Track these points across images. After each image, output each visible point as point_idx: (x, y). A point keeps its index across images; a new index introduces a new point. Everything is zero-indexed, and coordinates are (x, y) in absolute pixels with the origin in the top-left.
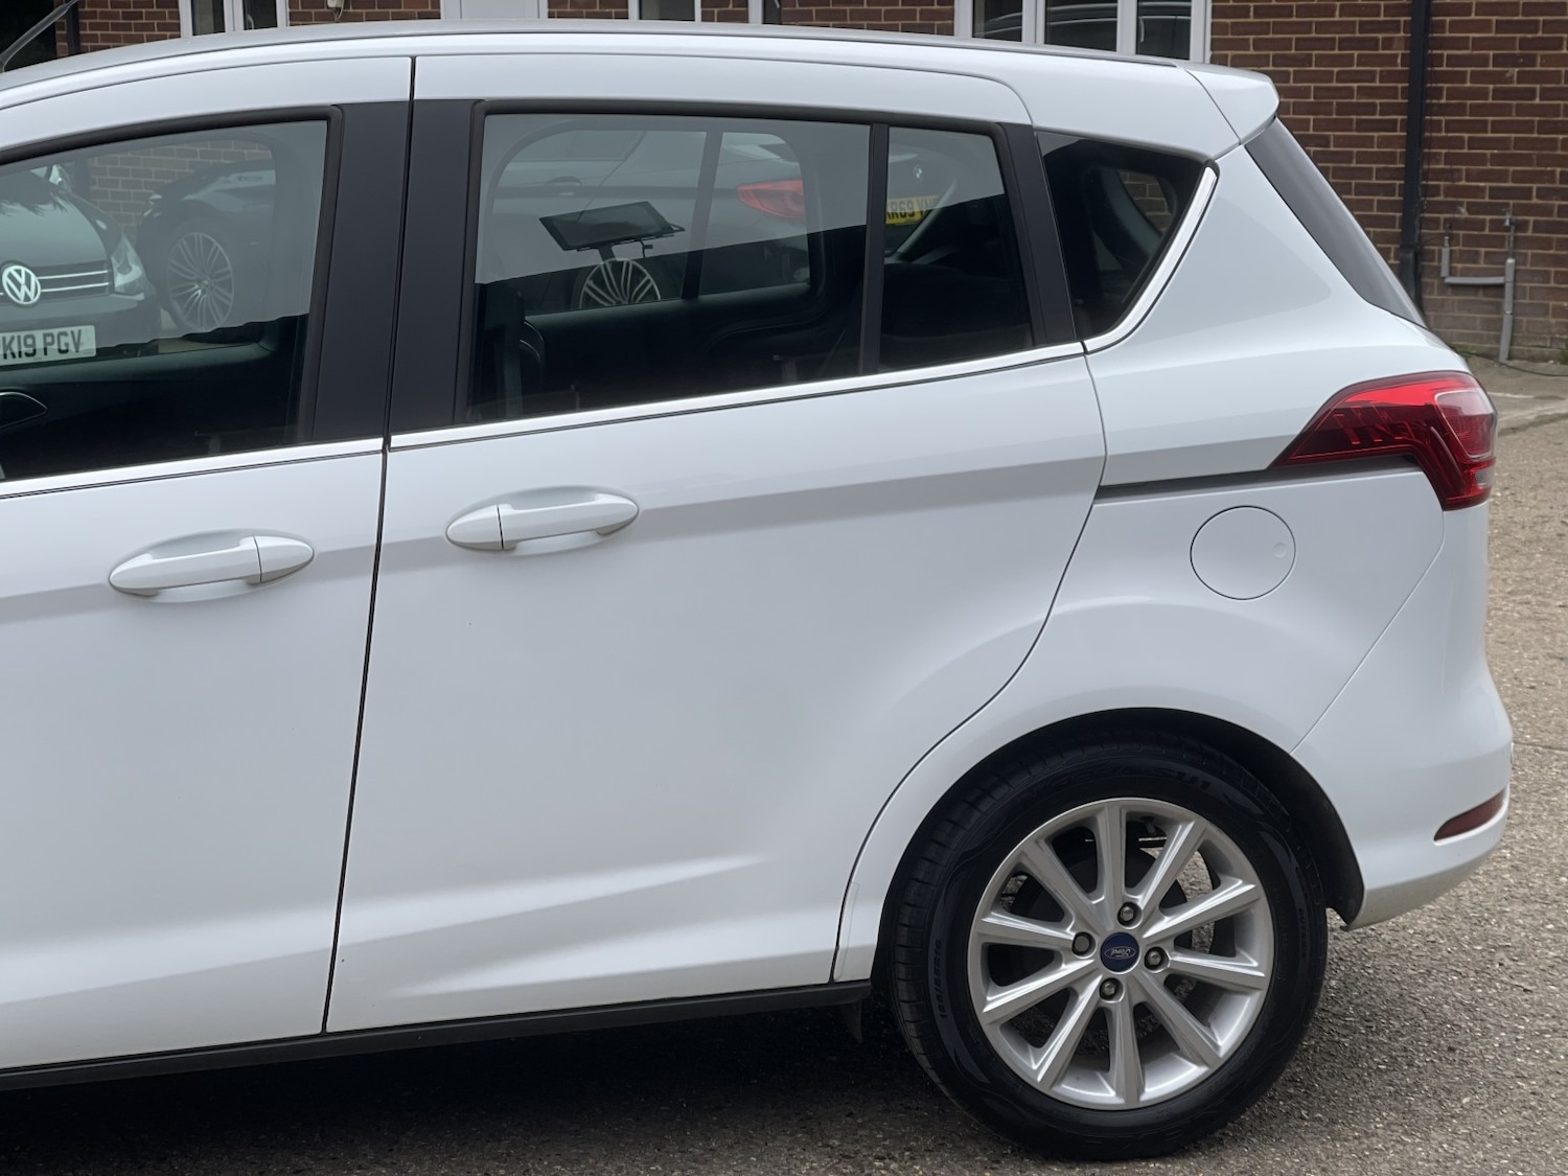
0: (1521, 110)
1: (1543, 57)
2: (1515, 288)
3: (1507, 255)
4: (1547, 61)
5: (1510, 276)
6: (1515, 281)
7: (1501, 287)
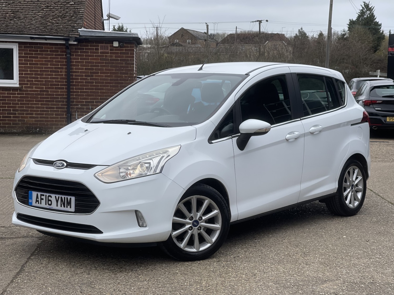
0: (91, 86)
1: (95, 75)
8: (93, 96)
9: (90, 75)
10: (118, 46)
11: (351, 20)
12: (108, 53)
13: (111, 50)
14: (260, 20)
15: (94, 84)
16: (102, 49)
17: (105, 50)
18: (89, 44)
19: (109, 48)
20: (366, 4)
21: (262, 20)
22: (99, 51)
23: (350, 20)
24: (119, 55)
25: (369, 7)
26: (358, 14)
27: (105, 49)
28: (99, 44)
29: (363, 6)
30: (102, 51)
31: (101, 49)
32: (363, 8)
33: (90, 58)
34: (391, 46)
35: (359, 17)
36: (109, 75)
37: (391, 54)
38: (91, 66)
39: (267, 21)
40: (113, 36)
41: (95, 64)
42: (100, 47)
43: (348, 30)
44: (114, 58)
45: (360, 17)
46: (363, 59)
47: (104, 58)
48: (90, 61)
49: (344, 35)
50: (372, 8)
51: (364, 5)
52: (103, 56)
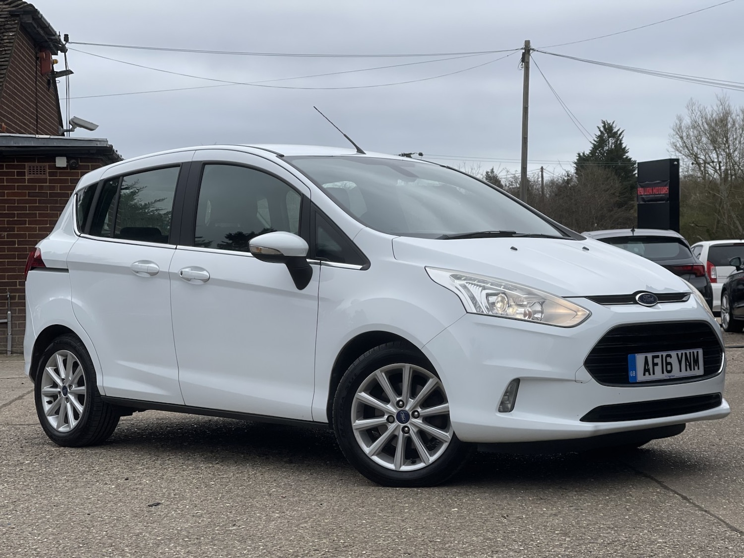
0: (9, 250)
1: (17, 228)
2: (12, 323)
3: (8, 310)
4: (19, 229)
5: (10, 319)
6: (11, 321)
7: (6, 323)
8: (14, 270)
9: (8, 227)
10: (65, 166)
11: (582, 154)
12: (45, 181)
13: (51, 174)
14: (408, 153)
15: (16, 246)
16: (32, 173)
17: (39, 175)
18: (5, 164)
19: (48, 171)
20: (607, 126)
21: (411, 154)
22: (26, 177)
23: (579, 154)
24: (70, 184)
25: (614, 131)
26: (594, 144)
27: (39, 173)
28: (26, 164)
29: (602, 129)
30: (32, 176)
31: (30, 174)
32: (601, 132)
33: (6, 191)
34: (642, 184)
35: (595, 148)
36: (48, 225)
37: (643, 199)
38: (9, 208)
39: (421, 154)
40: (55, 145)
41: (17, 204)
42: (28, 168)
43: (575, 173)
44: (59, 191)
45: (597, 149)
46: (596, 218)
47: (37, 191)
48: (6, 198)
49: (568, 181)
50: (619, 133)
51: (604, 127)
52: (34, 188)
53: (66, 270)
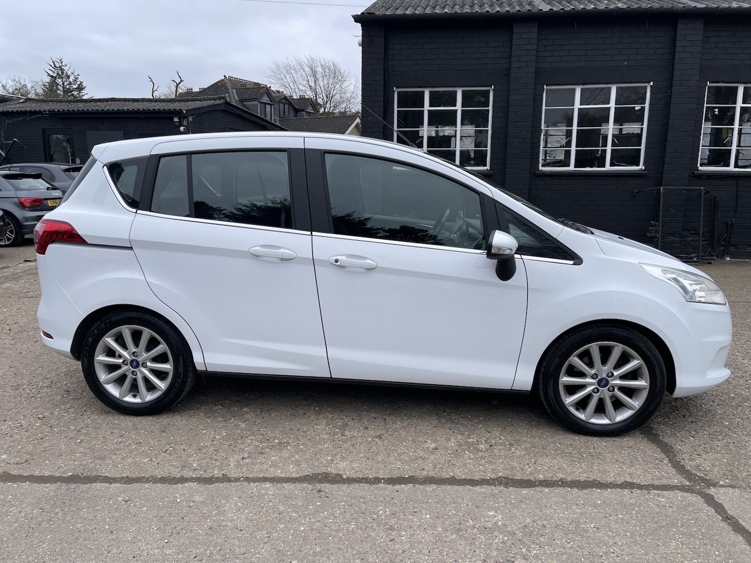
53: (131, 248)
